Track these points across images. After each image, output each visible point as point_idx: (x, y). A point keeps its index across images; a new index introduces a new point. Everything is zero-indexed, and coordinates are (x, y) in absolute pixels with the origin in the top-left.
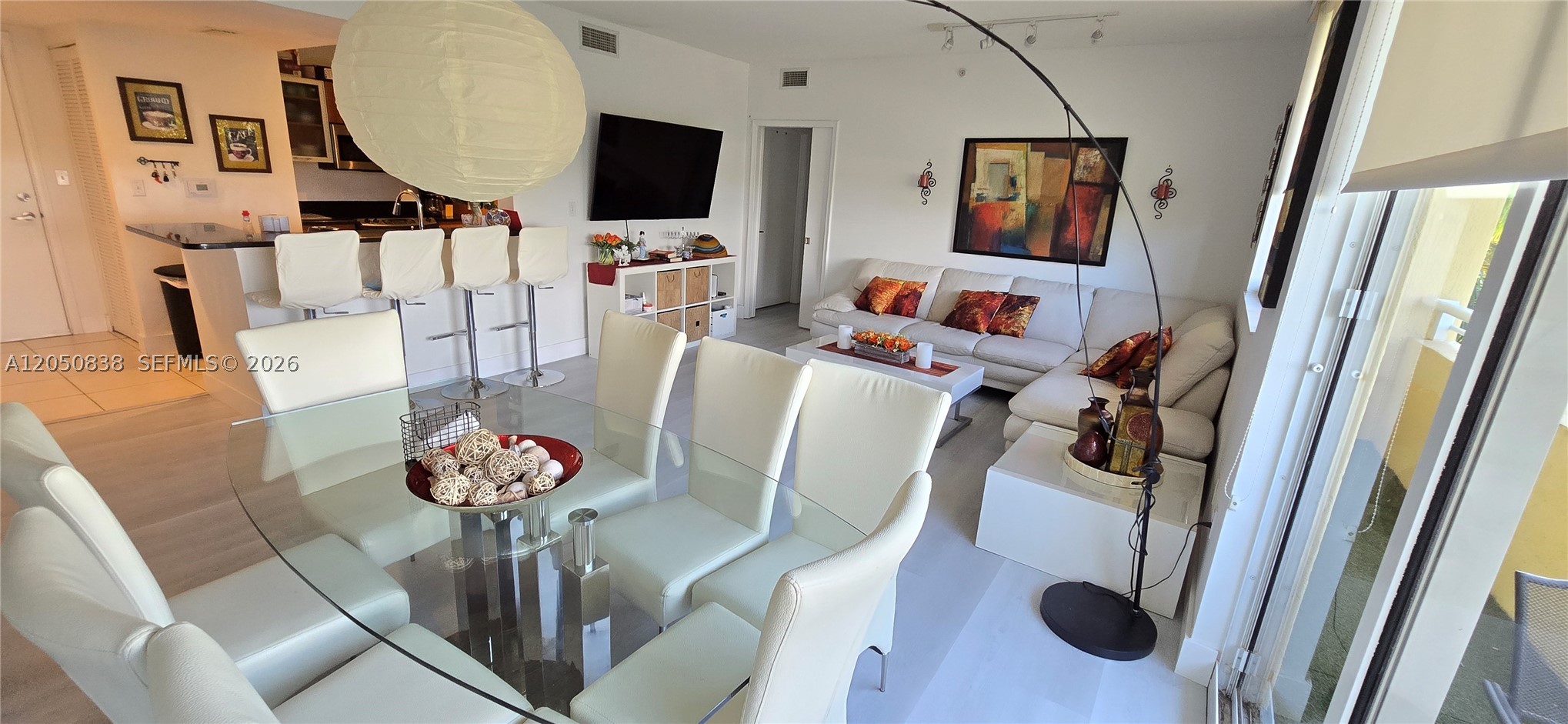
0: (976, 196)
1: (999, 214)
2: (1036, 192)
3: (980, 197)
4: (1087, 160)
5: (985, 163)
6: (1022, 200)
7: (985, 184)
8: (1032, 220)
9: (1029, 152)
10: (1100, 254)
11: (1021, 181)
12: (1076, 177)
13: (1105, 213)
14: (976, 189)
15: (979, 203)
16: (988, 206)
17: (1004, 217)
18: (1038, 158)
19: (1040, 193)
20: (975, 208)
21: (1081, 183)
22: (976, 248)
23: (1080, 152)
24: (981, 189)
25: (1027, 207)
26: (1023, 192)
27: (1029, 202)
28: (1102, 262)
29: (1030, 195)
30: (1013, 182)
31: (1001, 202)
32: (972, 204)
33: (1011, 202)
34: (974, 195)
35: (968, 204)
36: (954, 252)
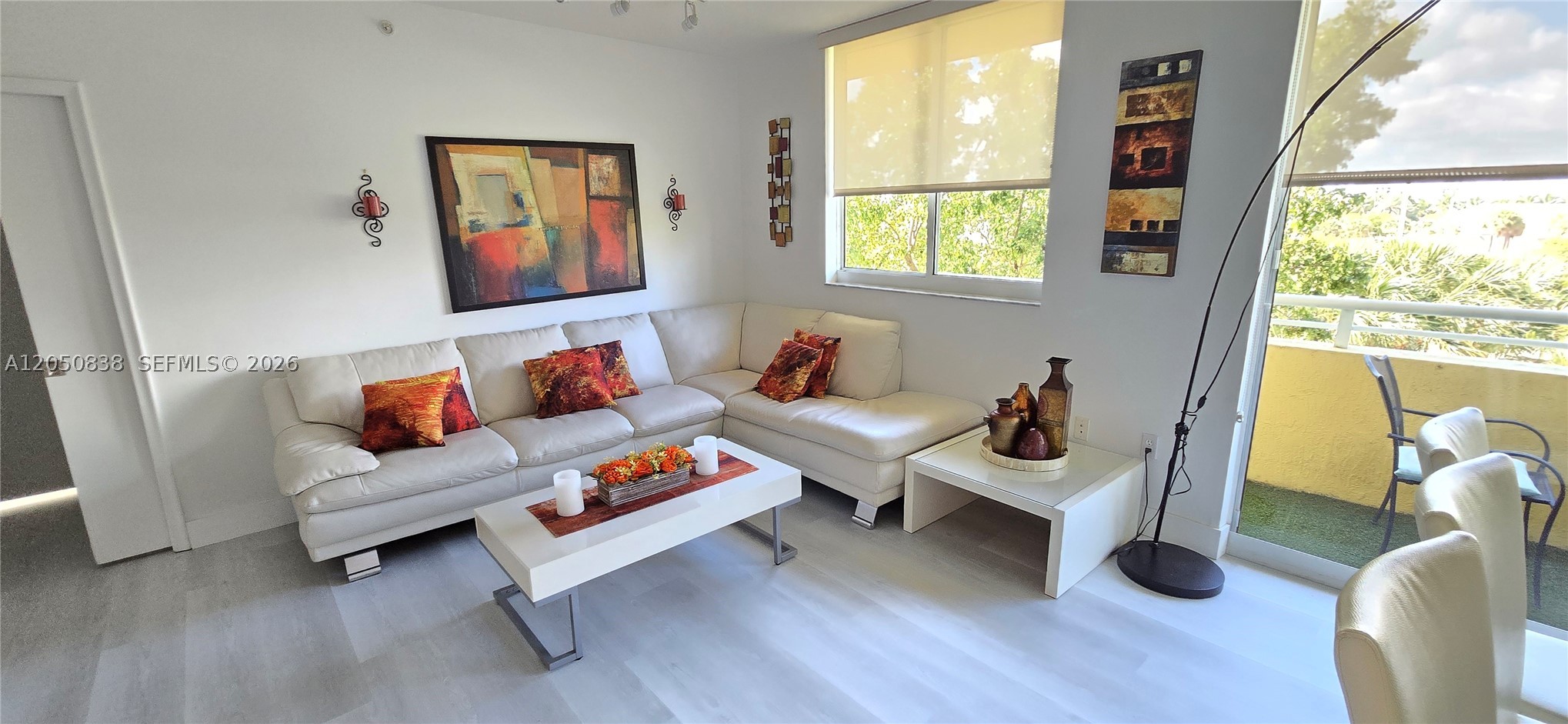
0: (468, 224)
1: (509, 246)
2: (552, 213)
3: (474, 226)
4: (599, 170)
5: (470, 174)
6: (536, 224)
7: (476, 205)
8: (556, 247)
9: (529, 159)
10: (639, 276)
11: (529, 199)
12: (593, 192)
13: (631, 228)
14: (465, 213)
15: (477, 234)
16: (491, 238)
17: (519, 250)
18: (542, 167)
19: (556, 213)
20: (472, 244)
21: (598, 198)
22: (490, 300)
23: (590, 160)
24: (473, 214)
25: (546, 232)
26: (535, 213)
27: (547, 227)
28: (642, 285)
29: (545, 216)
30: (518, 201)
31: (509, 229)
32: (466, 237)
33: (522, 229)
34: (464, 221)
35: (458, 239)
36: (454, 312)
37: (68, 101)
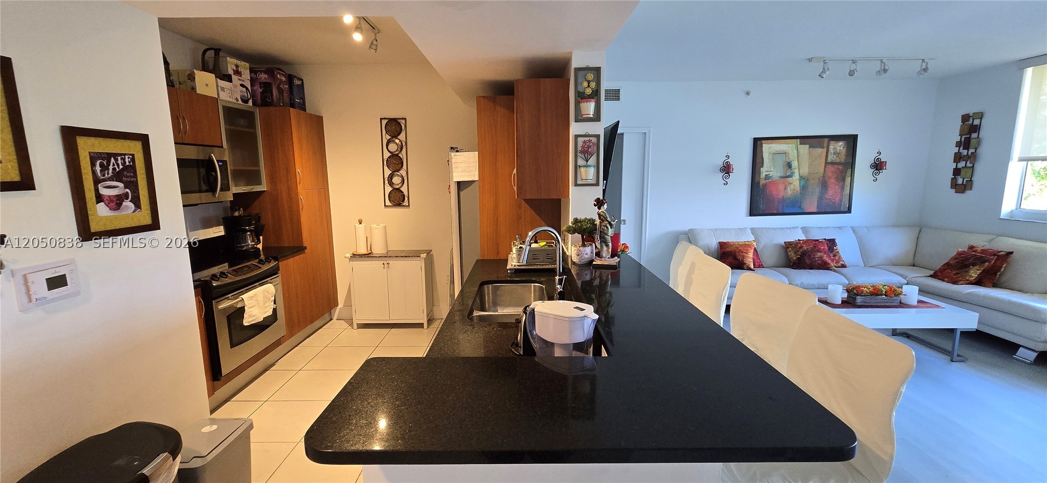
0: (764, 176)
1: (781, 187)
2: (805, 170)
3: (767, 177)
4: (835, 149)
5: (770, 154)
6: (796, 176)
7: (770, 167)
8: (804, 188)
9: (799, 146)
10: (847, 206)
11: (795, 164)
12: (829, 160)
13: (848, 180)
14: (764, 171)
15: (767, 181)
16: (774, 183)
17: (785, 189)
18: (805, 149)
19: (807, 171)
20: (765, 185)
21: (832, 163)
22: (767, 212)
23: (831, 144)
24: (767, 171)
25: (800, 180)
26: (796, 171)
27: (801, 178)
28: (849, 211)
29: (801, 173)
30: (789, 165)
31: (782, 179)
32: (762, 182)
33: (789, 179)
34: (763, 175)
35: (759, 183)
36: (750, 216)
37: (647, 134)
